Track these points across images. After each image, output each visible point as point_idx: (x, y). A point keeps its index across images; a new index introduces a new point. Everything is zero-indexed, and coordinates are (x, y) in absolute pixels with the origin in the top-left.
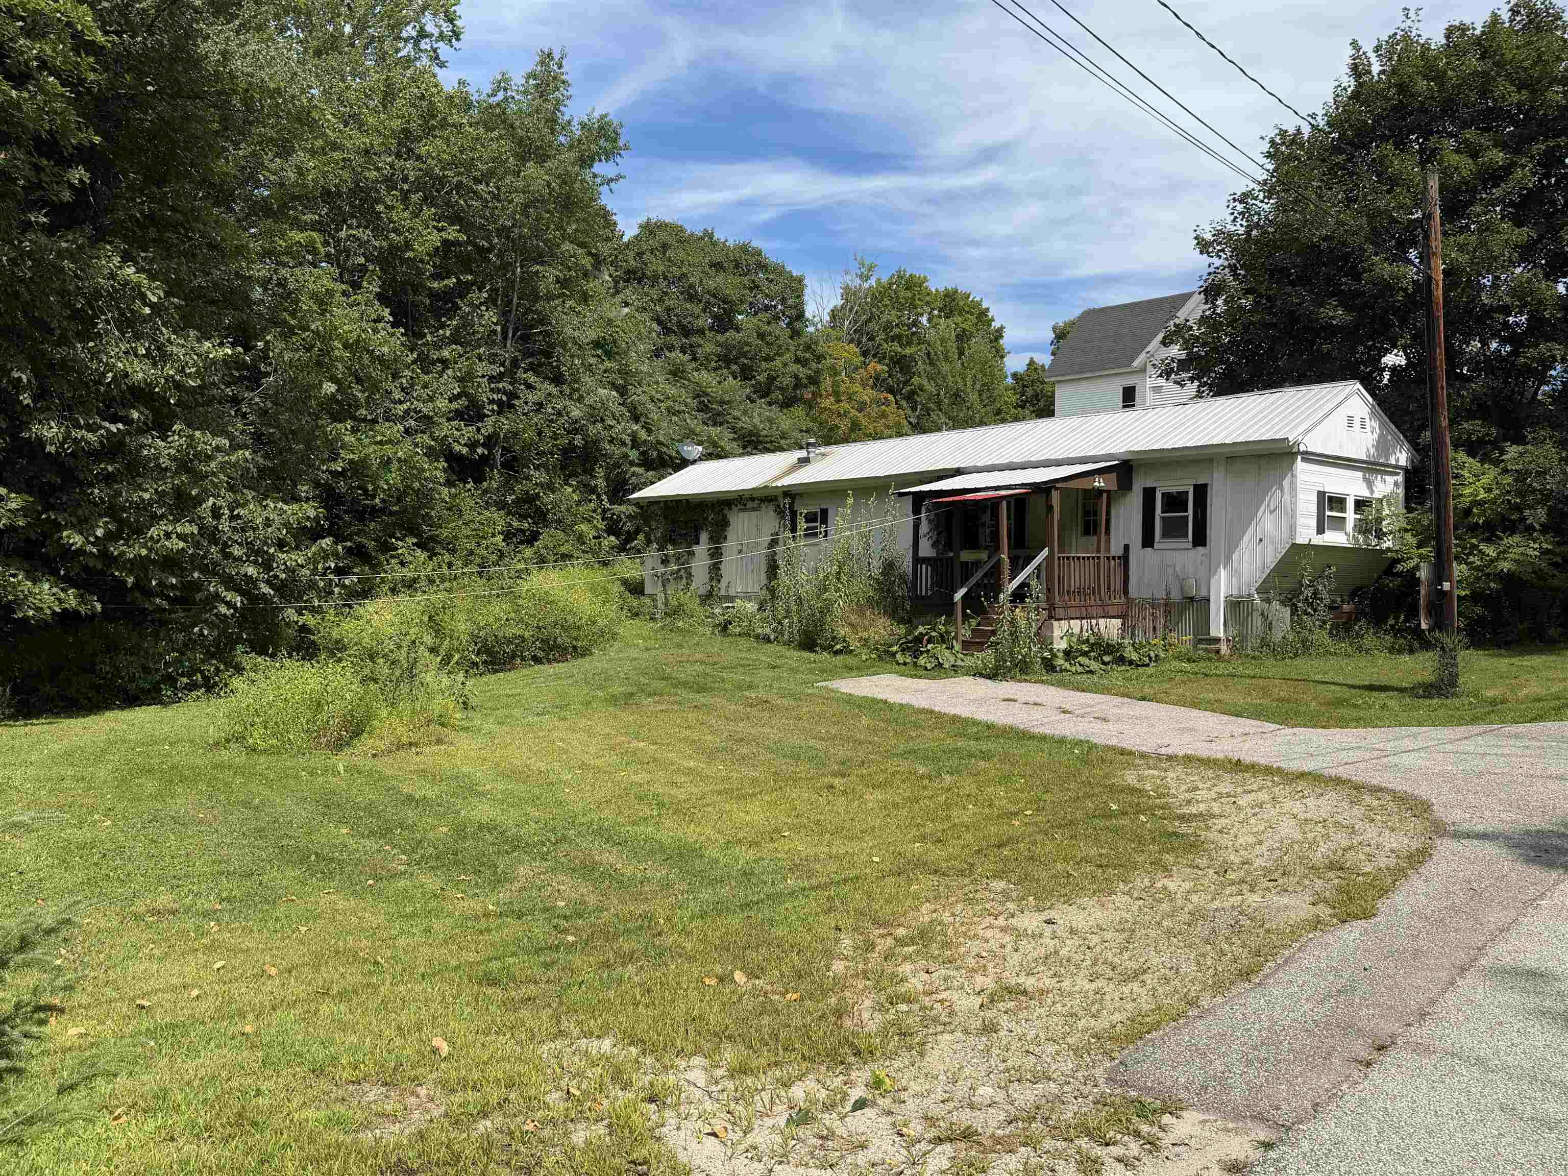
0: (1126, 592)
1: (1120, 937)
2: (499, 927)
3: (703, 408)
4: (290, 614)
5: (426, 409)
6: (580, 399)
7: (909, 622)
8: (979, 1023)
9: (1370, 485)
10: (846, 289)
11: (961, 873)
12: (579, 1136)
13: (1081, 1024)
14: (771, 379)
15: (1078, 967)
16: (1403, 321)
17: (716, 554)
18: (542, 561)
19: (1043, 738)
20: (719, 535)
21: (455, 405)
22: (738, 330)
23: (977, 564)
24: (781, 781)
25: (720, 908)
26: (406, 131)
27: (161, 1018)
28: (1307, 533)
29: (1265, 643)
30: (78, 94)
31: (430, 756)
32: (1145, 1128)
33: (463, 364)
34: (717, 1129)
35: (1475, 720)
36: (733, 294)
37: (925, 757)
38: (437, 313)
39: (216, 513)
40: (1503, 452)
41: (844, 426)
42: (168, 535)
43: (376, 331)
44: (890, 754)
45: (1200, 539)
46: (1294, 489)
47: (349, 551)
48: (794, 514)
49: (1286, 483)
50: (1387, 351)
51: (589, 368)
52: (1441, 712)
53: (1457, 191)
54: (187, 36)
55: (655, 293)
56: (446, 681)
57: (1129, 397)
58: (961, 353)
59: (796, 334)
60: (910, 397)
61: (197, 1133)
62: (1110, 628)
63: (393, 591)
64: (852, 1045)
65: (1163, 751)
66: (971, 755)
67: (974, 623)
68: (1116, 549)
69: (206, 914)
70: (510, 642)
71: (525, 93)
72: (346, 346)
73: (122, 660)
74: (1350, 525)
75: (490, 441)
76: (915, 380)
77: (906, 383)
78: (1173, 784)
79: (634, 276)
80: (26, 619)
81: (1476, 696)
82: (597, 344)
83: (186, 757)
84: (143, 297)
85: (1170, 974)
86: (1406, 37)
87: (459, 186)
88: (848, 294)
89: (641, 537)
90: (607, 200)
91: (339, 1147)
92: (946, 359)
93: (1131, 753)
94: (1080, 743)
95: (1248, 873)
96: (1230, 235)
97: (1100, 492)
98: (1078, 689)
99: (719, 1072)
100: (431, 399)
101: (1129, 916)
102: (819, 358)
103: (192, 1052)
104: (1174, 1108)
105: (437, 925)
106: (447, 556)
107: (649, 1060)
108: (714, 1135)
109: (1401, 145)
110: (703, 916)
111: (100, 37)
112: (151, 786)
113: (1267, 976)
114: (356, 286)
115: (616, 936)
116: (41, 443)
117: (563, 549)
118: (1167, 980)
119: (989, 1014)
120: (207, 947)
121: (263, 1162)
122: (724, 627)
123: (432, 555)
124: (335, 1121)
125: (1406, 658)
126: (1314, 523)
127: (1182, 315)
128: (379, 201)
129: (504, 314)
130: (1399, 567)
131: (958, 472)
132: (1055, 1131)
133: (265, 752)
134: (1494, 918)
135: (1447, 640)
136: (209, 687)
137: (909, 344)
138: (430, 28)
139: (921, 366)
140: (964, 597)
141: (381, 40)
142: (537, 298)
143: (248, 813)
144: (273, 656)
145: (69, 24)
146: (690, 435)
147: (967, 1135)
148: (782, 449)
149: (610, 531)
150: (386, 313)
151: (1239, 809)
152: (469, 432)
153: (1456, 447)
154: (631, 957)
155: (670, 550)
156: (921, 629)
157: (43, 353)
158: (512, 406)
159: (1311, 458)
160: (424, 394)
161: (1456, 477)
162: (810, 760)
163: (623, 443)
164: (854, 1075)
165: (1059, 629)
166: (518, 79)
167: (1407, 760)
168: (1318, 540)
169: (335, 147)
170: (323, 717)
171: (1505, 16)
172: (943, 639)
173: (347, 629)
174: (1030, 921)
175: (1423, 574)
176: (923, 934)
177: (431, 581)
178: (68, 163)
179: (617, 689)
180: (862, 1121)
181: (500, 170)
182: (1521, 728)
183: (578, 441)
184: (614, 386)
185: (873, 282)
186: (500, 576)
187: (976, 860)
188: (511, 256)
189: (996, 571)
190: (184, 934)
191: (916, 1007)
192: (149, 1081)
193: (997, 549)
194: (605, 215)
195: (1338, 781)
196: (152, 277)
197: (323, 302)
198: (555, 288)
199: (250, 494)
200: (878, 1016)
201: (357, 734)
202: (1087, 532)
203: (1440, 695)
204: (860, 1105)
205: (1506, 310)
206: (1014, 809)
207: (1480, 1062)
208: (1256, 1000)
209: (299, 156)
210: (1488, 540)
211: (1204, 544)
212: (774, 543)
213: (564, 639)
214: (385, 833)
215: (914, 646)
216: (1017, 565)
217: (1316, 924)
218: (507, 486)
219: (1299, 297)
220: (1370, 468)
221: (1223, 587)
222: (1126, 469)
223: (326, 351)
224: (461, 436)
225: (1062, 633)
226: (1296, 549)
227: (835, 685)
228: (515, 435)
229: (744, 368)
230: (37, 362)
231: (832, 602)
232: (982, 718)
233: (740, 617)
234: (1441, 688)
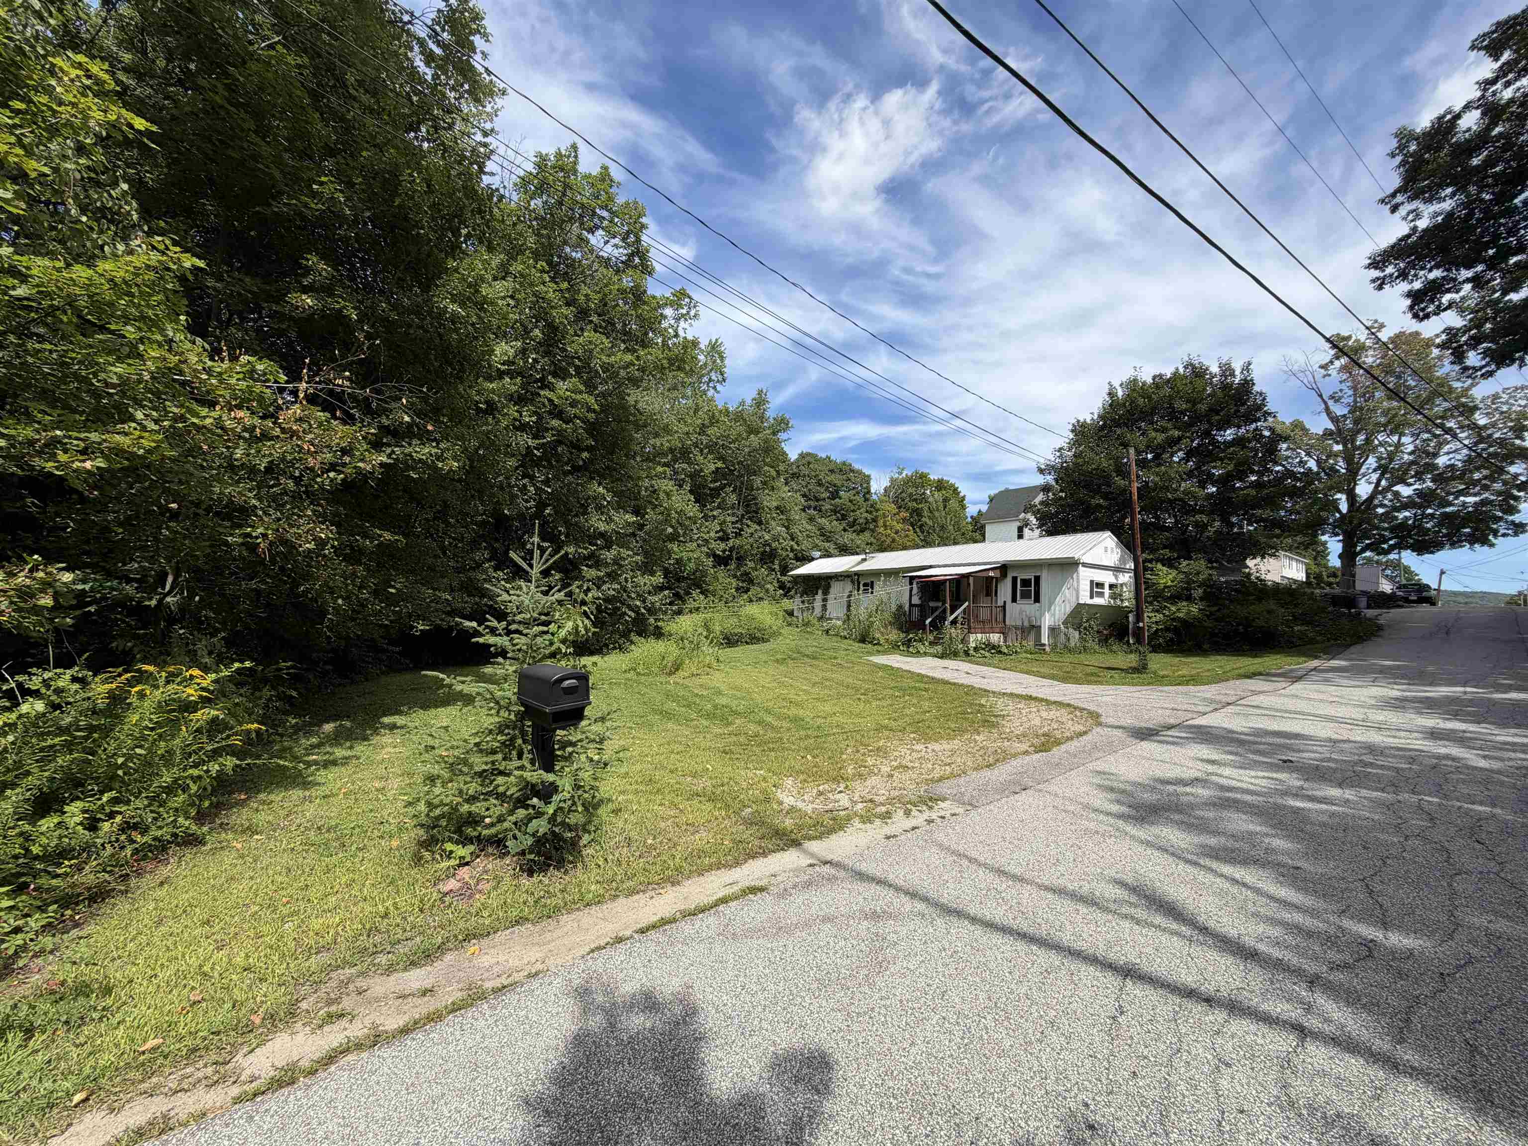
0: (1004, 621)
1: (950, 753)
2: (728, 738)
3: (823, 535)
4: (652, 621)
5: (706, 537)
6: (769, 532)
7: (906, 632)
8: (888, 774)
9: (1116, 577)
10: (892, 478)
11: (900, 731)
13: (923, 776)
14: (855, 520)
15: (930, 761)
17: (825, 600)
18: (751, 601)
19: (955, 684)
20: (826, 592)
21: (718, 535)
22: (840, 498)
23: (937, 608)
24: (840, 696)
25: (807, 737)
26: (703, 424)
28: (1085, 598)
29: (1066, 647)
30: (588, 426)
31: (704, 679)
32: (931, 803)
33: (722, 518)
35: (1149, 684)
36: (839, 483)
37: (901, 689)
38: (712, 497)
39: (626, 580)
40: (1179, 564)
43: (688, 505)
44: (887, 687)
45: (1037, 600)
46: (1078, 579)
47: (674, 595)
48: (859, 583)
49: (1075, 576)
51: (773, 518)
55: (804, 483)
56: (711, 650)
57: (1020, 532)
58: (945, 507)
59: (866, 500)
60: (921, 527)
62: (995, 638)
63: (691, 612)
64: (842, 777)
65: (1002, 691)
66: (921, 689)
67: (934, 634)
68: (1000, 603)
69: (630, 728)
70: (736, 635)
71: (751, 406)
72: (676, 512)
74: (1107, 595)
75: (731, 549)
76: (923, 520)
77: (919, 521)
78: (999, 703)
79: (795, 476)
81: (1154, 674)
82: (777, 508)
83: (614, 675)
84: (605, 498)
85: (962, 764)
86: (1135, 380)
87: (723, 445)
88: (892, 480)
89: (793, 591)
90: (784, 446)
92: (938, 510)
93: (988, 691)
94: (969, 686)
95: (1010, 735)
96: (1053, 467)
97: (992, 578)
98: (976, 664)
99: (797, 781)
100: (708, 532)
101: (956, 747)
102: (877, 510)
105: (708, 736)
106: (712, 598)
107: (775, 777)
108: (792, 795)
110: (801, 739)
111: (596, 407)
113: (998, 767)
114: (681, 486)
115: (769, 743)
116: (567, 554)
117: (760, 596)
118: (960, 766)
119: (892, 772)
122: (827, 632)
123: (707, 596)
125: (1126, 655)
126: (1088, 594)
128: (691, 453)
129: (739, 496)
130: (1125, 615)
131: (931, 567)
132: (901, 802)
133: (644, 675)
134: (1097, 755)
135: (1141, 648)
136: (621, 649)
137: (921, 503)
138: (714, 378)
139: (926, 513)
140: (930, 622)
142: (753, 490)
143: (640, 696)
144: (645, 637)
145: (586, 403)
146: (816, 547)
147: (872, 801)
148: (856, 554)
149: (780, 588)
150: (692, 498)
151: (1021, 713)
152: (722, 546)
153: (1157, 561)
154: (773, 749)
155: (805, 598)
156: (911, 636)
157: (569, 520)
158: (741, 535)
159: (1085, 565)
160: (706, 530)
161: (1157, 575)
162: (853, 688)
163: (787, 550)
164: (840, 784)
165: (972, 637)
166: (749, 402)
167: (1105, 698)
168: (1091, 602)
170: (665, 662)
171: (1181, 370)
172: (921, 640)
173: (673, 628)
174: (919, 747)
175: (1133, 618)
176: (878, 749)
177: (706, 608)
178: (583, 450)
179: (779, 657)
180: (839, 796)
181: (740, 439)
182: (1166, 688)
183: (768, 549)
184: (784, 526)
185: (904, 475)
186: (733, 607)
187: (907, 727)
188: (742, 473)
189: (944, 611)
191: (868, 769)
193: (944, 602)
194: (784, 453)
195: (1069, 705)
196: (608, 491)
197: (668, 495)
198: (760, 485)
199: (639, 573)
200: (854, 771)
201: (677, 670)
202: (986, 595)
203: (1139, 673)
204: (841, 792)
206: (929, 710)
208: (989, 773)
210: (1173, 603)
211: (1039, 602)
212: (849, 596)
213: (758, 635)
214: (689, 706)
215: (908, 643)
216: (953, 609)
217: (1025, 753)
218: (737, 568)
220: (1116, 570)
221: (1047, 621)
222: (1004, 568)
223: (669, 515)
224: (720, 548)
225: (974, 639)
226: (1079, 605)
227: (871, 658)
228: (742, 547)
229: (843, 515)
230: (568, 524)
231: (872, 623)
232: (930, 674)
233: (834, 627)
234: (1140, 669)
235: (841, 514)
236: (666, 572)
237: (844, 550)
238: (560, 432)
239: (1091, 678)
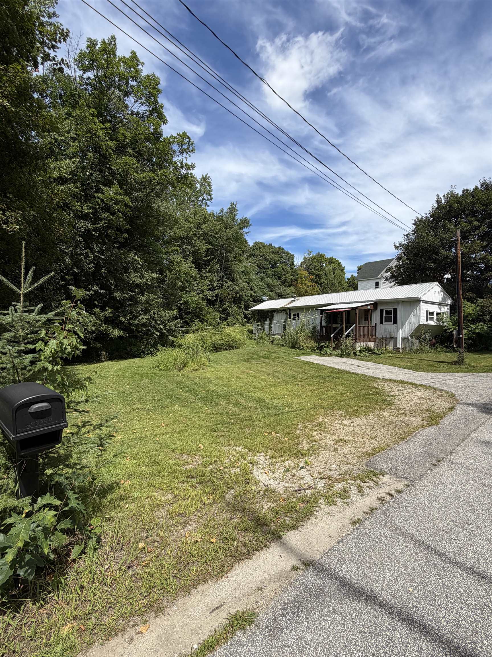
0: (375, 335)
1: (370, 427)
2: (215, 417)
3: (268, 287)
4: (170, 337)
5: (202, 288)
6: (238, 285)
7: (319, 342)
8: (333, 449)
9: (440, 309)
10: (305, 257)
11: (330, 409)
12: (233, 471)
13: (359, 450)
14: (286, 280)
15: (359, 435)
16: (450, 267)
17: (271, 324)
18: (228, 325)
19: (353, 373)
20: (271, 319)
21: (209, 287)
22: (277, 268)
23: (337, 328)
24: (286, 383)
25: (269, 415)
26: (199, 223)
27: (138, 435)
28: (423, 321)
29: (412, 349)
30: (126, 217)
31: (201, 373)
32: (375, 479)
33: (211, 277)
34: (266, 472)
35: (468, 372)
36: (276, 259)
37: (323, 378)
38: (205, 265)
39: (154, 313)
40: (477, 300)
41: (304, 292)
42: (143, 319)
43: (191, 270)
44: (313, 377)
45: (395, 322)
46: (420, 310)
47: (184, 322)
48: (290, 314)
49: (418, 308)
50: (446, 274)
51: (241, 278)
52: (459, 369)
53: (465, 232)
54: (150, 203)
55: (257, 259)
56: (205, 355)
57: (377, 285)
58: (334, 273)
59: (292, 269)
60: (321, 284)
61: (146, 464)
62: (371, 345)
63: (194, 332)
64: (300, 452)
65: (384, 377)
66: (334, 378)
67: (336, 343)
68: (373, 325)
69: (149, 410)
70: (220, 345)
71: (227, 213)
72: (184, 274)
73: (132, 347)
74: (435, 319)
75: (217, 296)
76: (322, 280)
77: (320, 280)
78: (386, 386)
79: (252, 255)
80: (112, 337)
81: (469, 365)
82: (243, 272)
83: (146, 371)
84: (139, 263)
85: (383, 438)
86: (452, 193)
87: (211, 235)
88: (305, 258)
89: (252, 319)
90: (246, 237)
91: (177, 470)
92: (330, 274)
93: (376, 378)
94: (363, 375)
95: (405, 411)
96: (403, 245)
97: (369, 310)
98: (362, 360)
99: (267, 457)
100: (203, 286)
101: (373, 422)
102: (298, 275)
103: (145, 444)
104: (383, 474)
105: (201, 416)
106: (206, 324)
107: (250, 453)
108: (265, 473)
109: (450, 221)
110: (265, 417)
111: (131, 204)
112: (138, 378)
113: (409, 440)
114: (187, 259)
115: (243, 421)
116: (116, 297)
117: (233, 322)
118: (382, 439)
119: (336, 446)
120: (149, 418)
121: (159, 473)
122: (272, 342)
123: (203, 323)
124: (176, 464)
125: (450, 354)
126: (425, 318)
127: (390, 264)
128: (193, 239)
129: (221, 265)
130: (448, 331)
131: (332, 304)
132: (352, 478)
133: (163, 370)
134: (472, 426)
135: (460, 350)
136: (152, 354)
137: (321, 271)
138: (205, 198)
139: (323, 276)
140: (333, 336)
141: (194, 201)
142: (229, 261)
143: (159, 385)
144: (166, 347)
145: (124, 201)
146: (265, 294)
147: (329, 478)
148: (288, 298)
149: (245, 318)
150: (194, 265)
151: (403, 394)
152: (212, 293)
153: (464, 299)
154: (246, 427)
155: (259, 323)
156: (322, 344)
157: (117, 276)
158: (222, 287)
159: (424, 302)
160: (202, 284)
161: (464, 307)
162: (293, 377)
163: (248, 296)
164: (301, 460)
165: (358, 344)
166: (226, 210)
167: (449, 382)
168: (426, 323)
169: (183, 227)
170: (177, 362)
171: (479, 186)
172: (328, 347)
173: (183, 341)
174: (347, 422)
175: (454, 332)
176: (320, 424)
177: (202, 329)
178: (123, 233)
179: (246, 357)
180: (302, 472)
181: (221, 231)
182: (481, 374)
183: (238, 295)
184: (246, 282)
185: (311, 255)
186: (218, 328)
187: (334, 405)
188: (223, 251)
189: (342, 329)
190: (144, 414)
191: (317, 443)
192: (135, 451)
193: (342, 324)
194: (246, 241)
195: (430, 387)
196: (141, 259)
197: (179, 263)
198: (233, 259)
199: (162, 309)
200: (308, 445)
201: (184, 367)
202: (365, 320)
203: (459, 365)
204: (302, 468)
205: (478, 263)
206: (344, 392)
207: (467, 467)
208: (406, 446)
209: (175, 230)
210: (473, 324)
211: (396, 323)
212: (285, 322)
213: (233, 345)
214: (190, 392)
215: (320, 348)
216: (347, 328)
217: (423, 426)
218: (220, 306)
219: (421, 260)
220: (441, 304)
221: (400, 335)
222: (376, 304)
223: (179, 275)
224: (210, 295)
225: (359, 346)
226: (420, 326)
227: (300, 358)
228: (223, 294)
229: (279, 277)
230: (115, 279)
231: (299, 337)
232: (337, 367)
233: (276, 340)
234: (459, 362)
235: (277, 276)
236: (180, 309)
237: (281, 296)
238: (109, 222)
239: (431, 368)
